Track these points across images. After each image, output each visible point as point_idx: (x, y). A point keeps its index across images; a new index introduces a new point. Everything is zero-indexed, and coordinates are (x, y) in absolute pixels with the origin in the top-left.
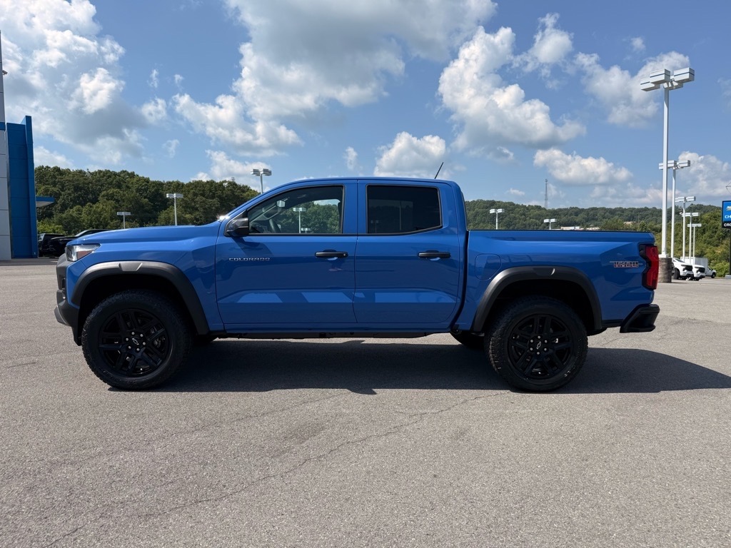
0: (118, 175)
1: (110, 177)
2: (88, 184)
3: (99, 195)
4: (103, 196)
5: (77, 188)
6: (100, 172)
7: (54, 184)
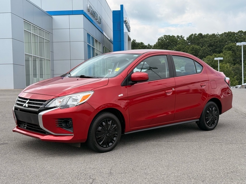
0: (237, 34)
1: (231, 36)
2: (217, 42)
3: (223, 48)
4: (226, 48)
5: (210, 45)
6: (225, 33)
7: (198, 44)
